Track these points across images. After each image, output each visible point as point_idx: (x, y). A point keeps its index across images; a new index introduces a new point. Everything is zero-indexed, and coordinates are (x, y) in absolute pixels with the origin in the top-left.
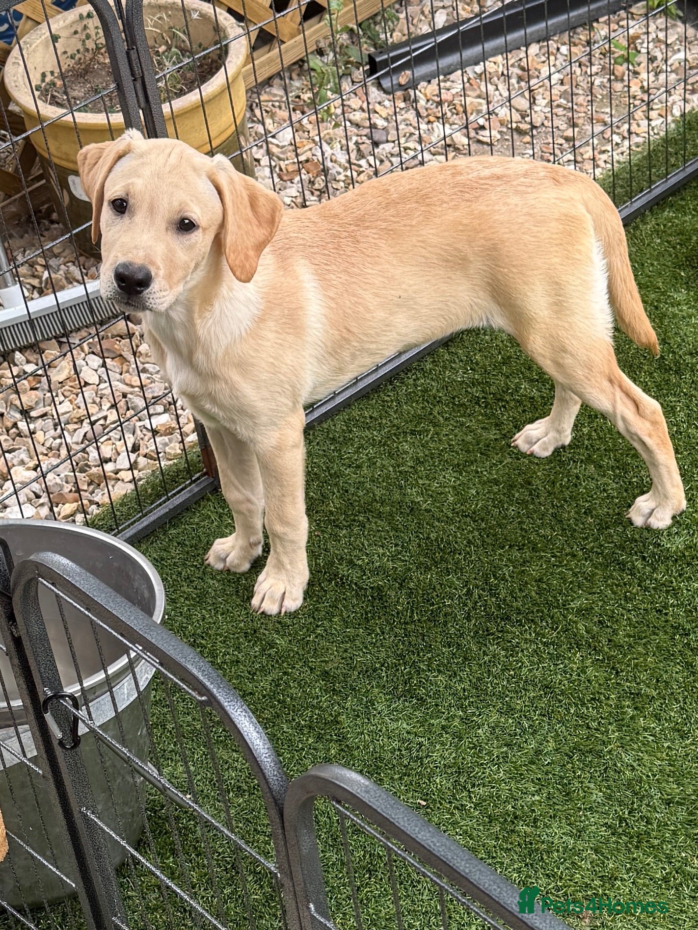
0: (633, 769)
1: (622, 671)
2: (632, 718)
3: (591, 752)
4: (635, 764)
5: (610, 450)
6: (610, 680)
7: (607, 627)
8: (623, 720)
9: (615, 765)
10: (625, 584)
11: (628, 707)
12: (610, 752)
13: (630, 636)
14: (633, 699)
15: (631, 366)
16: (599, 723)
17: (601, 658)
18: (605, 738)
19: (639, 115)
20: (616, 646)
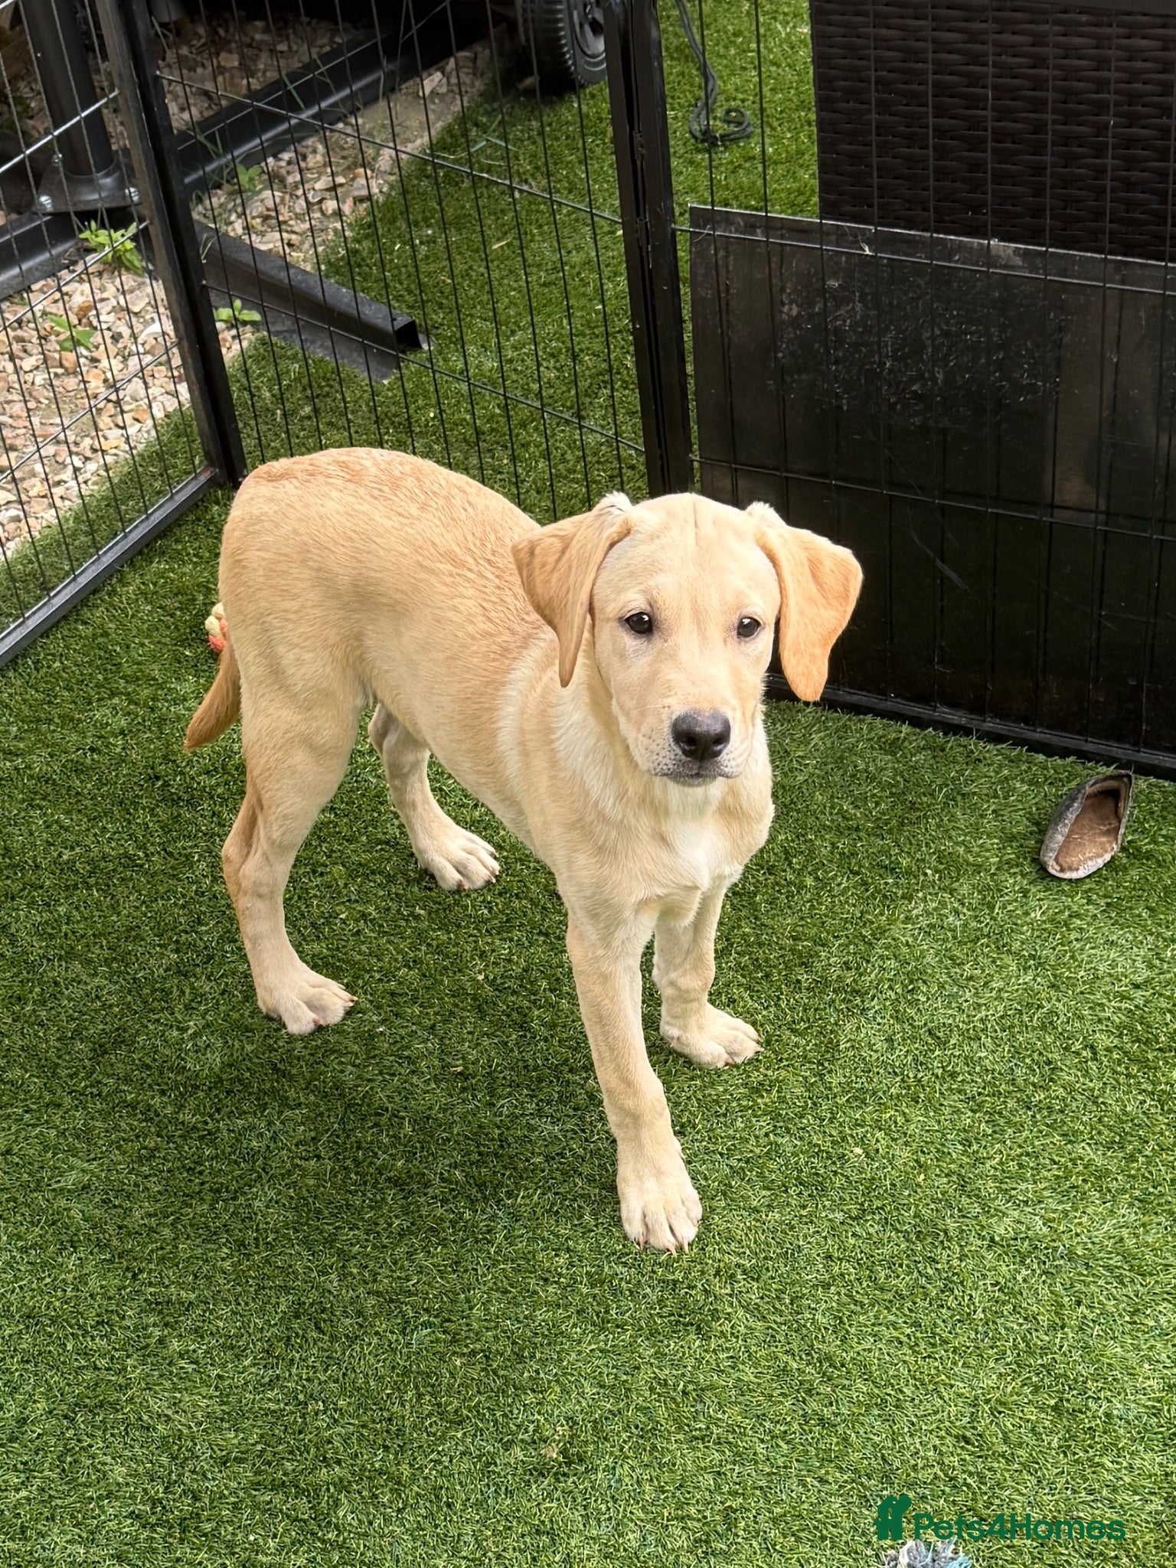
0: (169, 1419)
1: (141, 1271)
2: (161, 1341)
3: (101, 1406)
4: (169, 1412)
5: (101, 934)
6: (124, 1288)
7: (115, 1207)
8: (148, 1345)
9: (140, 1419)
10: (138, 1137)
11: (155, 1325)
12: (131, 1400)
13: (150, 1215)
14: (160, 1312)
15: (121, 803)
16: (112, 1358)
17: (108, 1256)
18: (121, 1381)
19: (104, 421)
20: (129, 1234)
